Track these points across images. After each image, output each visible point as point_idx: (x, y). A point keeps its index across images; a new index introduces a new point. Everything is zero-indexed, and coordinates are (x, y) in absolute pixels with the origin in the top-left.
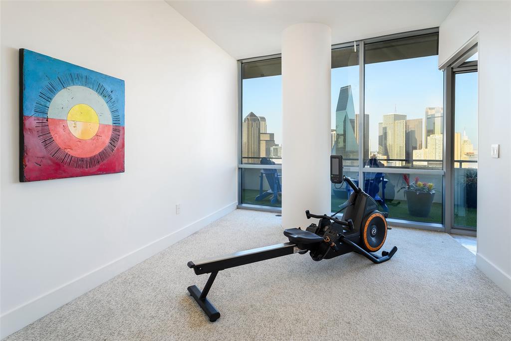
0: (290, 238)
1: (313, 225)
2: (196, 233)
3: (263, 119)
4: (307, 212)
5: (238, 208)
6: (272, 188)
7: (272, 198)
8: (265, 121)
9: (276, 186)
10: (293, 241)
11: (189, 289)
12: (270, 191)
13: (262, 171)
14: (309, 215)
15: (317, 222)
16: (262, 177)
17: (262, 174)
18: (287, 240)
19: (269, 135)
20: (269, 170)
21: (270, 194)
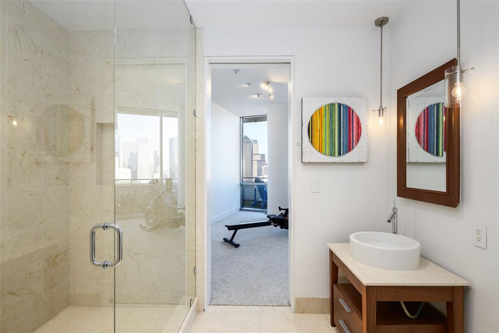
0: (270, 218)
1: (282, 213)
2: (219, 222)
3: (256, 141)
4: (279, 208)
5: (240, 210)
6: (262, 198)
7: (262, 204)
8: (257, 143)
9: (264, 196)
10: (271, 219)
11: (224, 239)
12: (261, 200)
13: (256, 187)
14: (280, 209)
15: (283, 212)
16: (255, 191)
17: (256, 188)
18: (268, 219)
19: (260, 156)
20: (260, 186)
21: (261, 202)
